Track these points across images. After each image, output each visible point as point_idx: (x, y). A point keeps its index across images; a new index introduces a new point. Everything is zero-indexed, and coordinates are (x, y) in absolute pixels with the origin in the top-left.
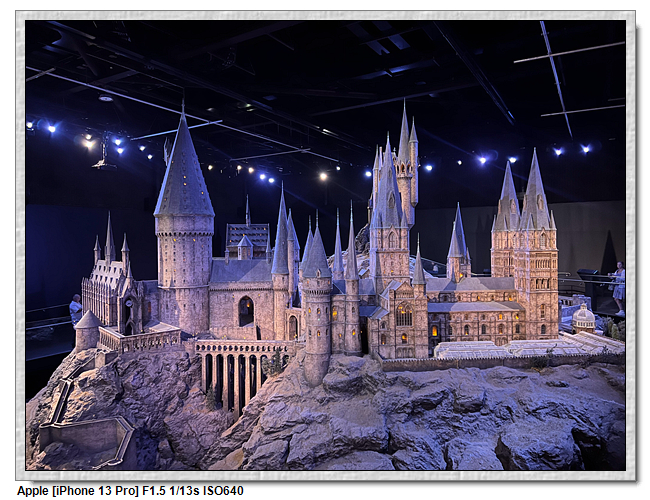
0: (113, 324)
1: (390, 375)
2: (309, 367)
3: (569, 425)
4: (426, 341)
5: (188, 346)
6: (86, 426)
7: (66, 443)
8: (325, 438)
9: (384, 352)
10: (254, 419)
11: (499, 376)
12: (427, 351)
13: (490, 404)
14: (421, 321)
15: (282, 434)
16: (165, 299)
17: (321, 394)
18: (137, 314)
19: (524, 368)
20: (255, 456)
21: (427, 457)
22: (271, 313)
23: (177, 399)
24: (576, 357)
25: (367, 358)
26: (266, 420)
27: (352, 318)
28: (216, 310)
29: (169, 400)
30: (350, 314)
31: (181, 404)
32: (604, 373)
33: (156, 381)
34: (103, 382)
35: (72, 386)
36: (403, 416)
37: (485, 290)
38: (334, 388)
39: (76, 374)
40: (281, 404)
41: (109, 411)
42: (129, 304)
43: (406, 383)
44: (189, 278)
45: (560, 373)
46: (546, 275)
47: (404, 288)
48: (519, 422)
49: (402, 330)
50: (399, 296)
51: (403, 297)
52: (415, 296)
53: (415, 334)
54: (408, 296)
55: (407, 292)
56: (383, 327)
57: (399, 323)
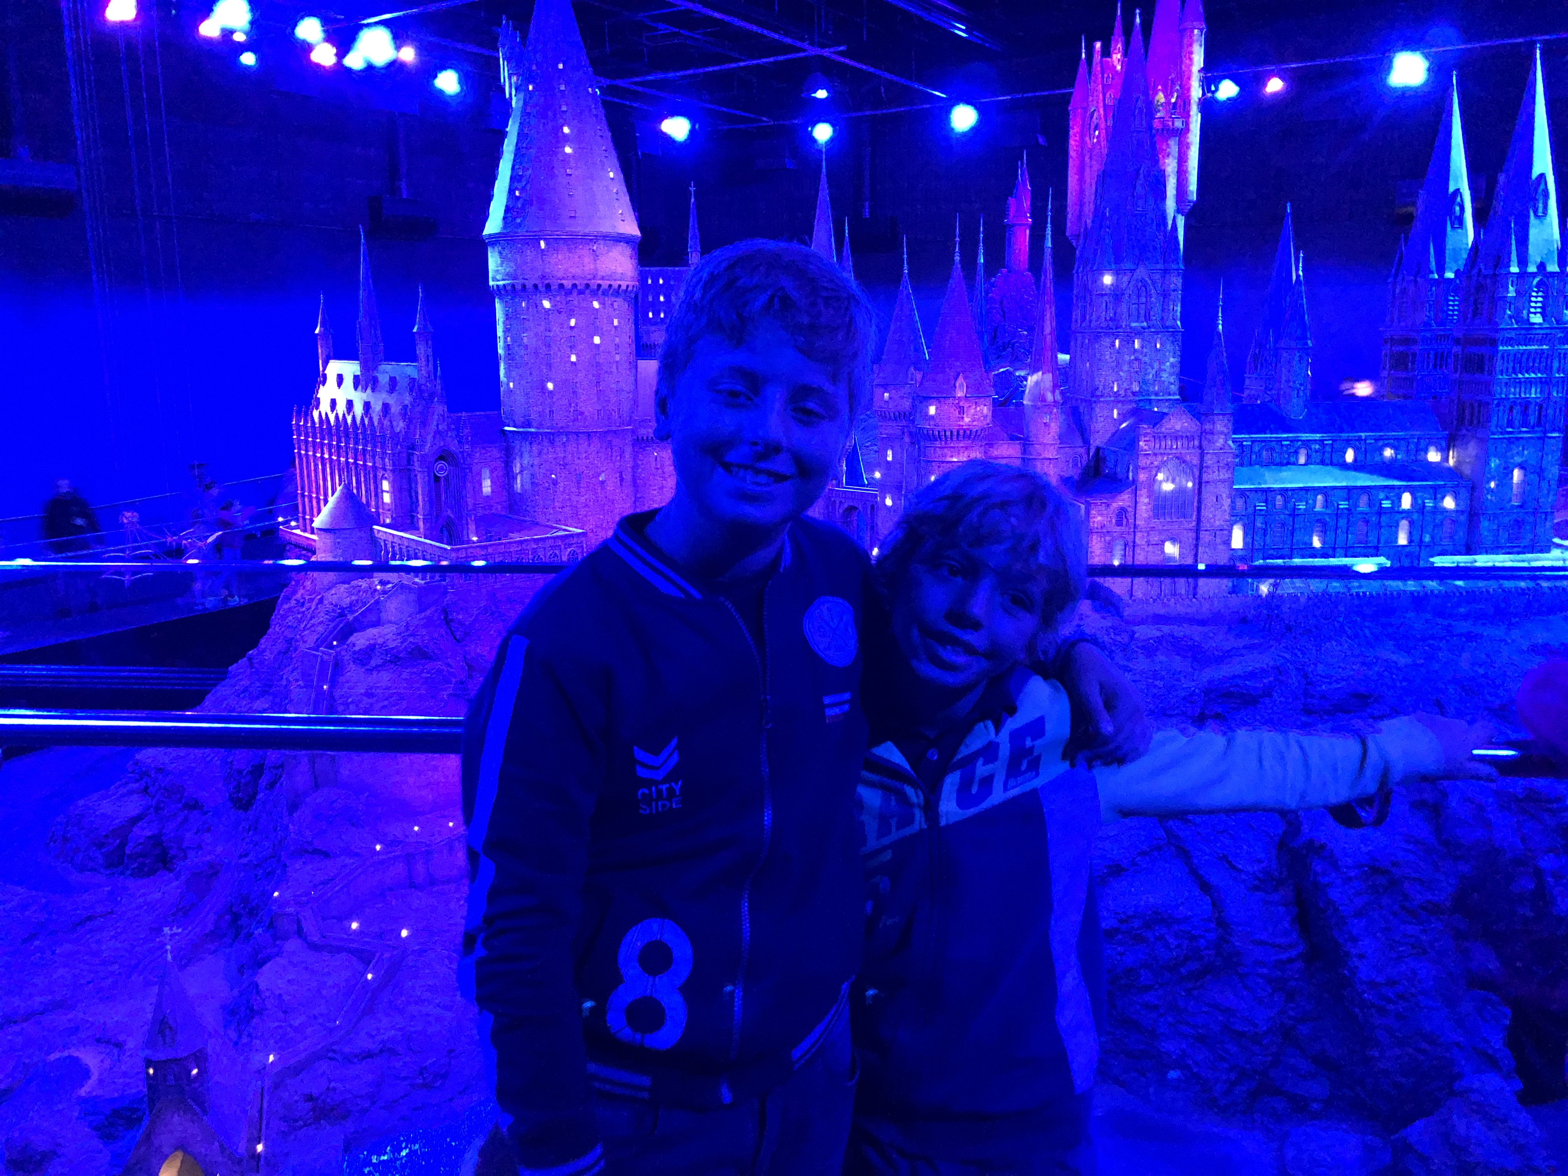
4: (1224, 555)
14: (1215, 506)
16: (526, 460)
18: (466, 494)
28: (652, 491)
34: (419, 652)
35: (338, 664)
37: (1369, 433)
42: (440, 471)
43: (1184, 648)
44: (586, 406)
47: (1177, 424)
49: (1165, 528)
50: (1163, 444)
51: (1172, 446)
52: (1204, 443)
53: (1197, 538)
54: (1185, 445)
55: (1184, 435)
56: (1119, 523)
57: (1160, 511)
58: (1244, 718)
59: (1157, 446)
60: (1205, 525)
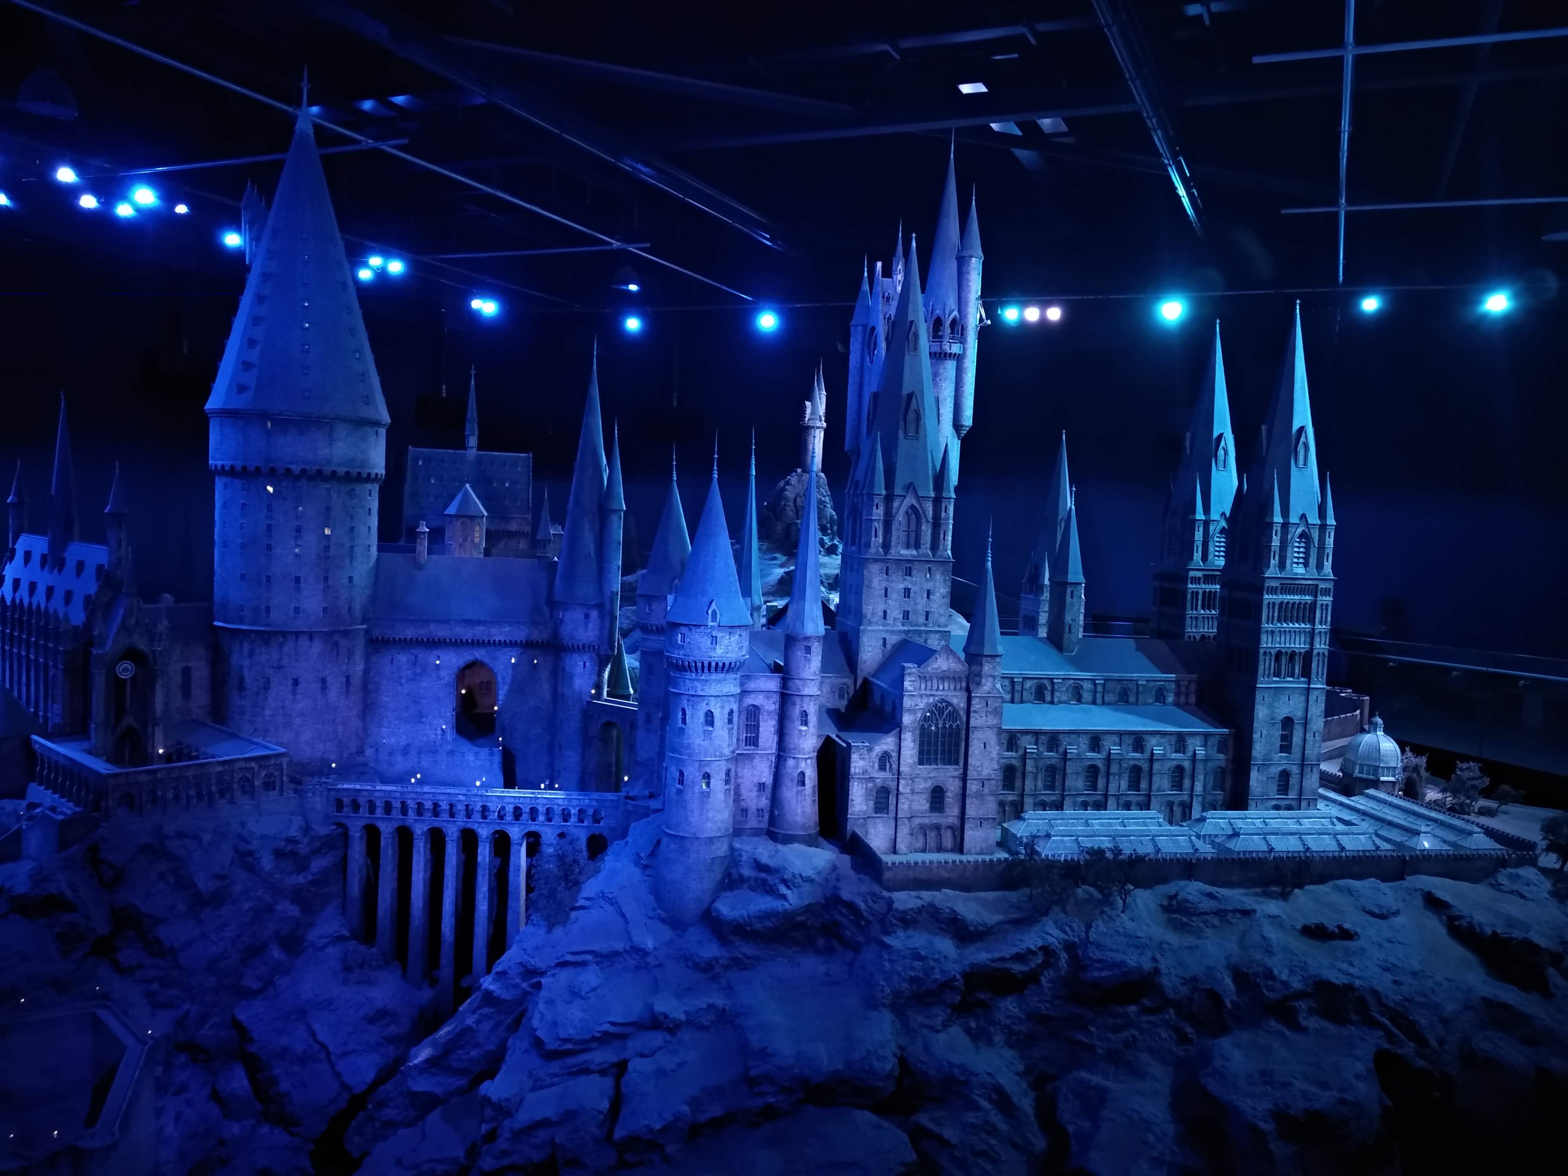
1: (904, 900)
2: (673, 872)
3: (1370, 1041)
4: (992, 804)
5: (313, 802)
8: (725, 1070)
9: (879, 835)
11: (1181, 907)
12: (991, 836)
13: (1166, 984)
14: (983, 754)
15: (597, 1058)
16: (234, 662)
17: (707, 948)
18: (154, 699)
21: (1003, 1125)
23: (273, 951)
24: (1370, 858)
26: (551, 1019)
27: (802, 740)
28: (386, 696)
29: (252, 954)
31: (281, 968)
38: (743, 932)
40: (590, 977)
42: (124, 672)
43: (947, 922)
44: (311, 603)
45: (1334, 902)
46: (1300, 643)
47: (943, 663)
48: (1244, 1034)
49: (931, 775)
50: (929, 684)
51: (938, 687)
52: (972, 687)
53: (964, 788)
54: (952, 687)
55: (951, 675)
56: (882, 768)
57: (925, 756)
58: (1009, 1006)
59: (923, 686)
60: (971, 773)
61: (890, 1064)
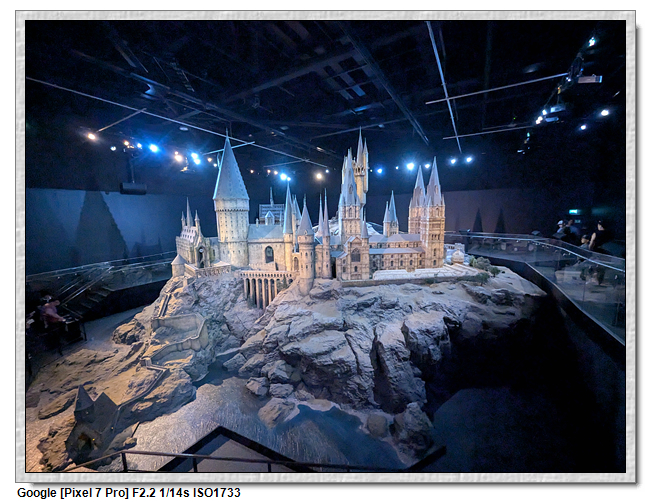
0: (193, 262)
1: (346, 289)
2: (302, 286)
3: (442, 315)
4: (368, 270)
5: (236, 275)
6: (179, 318)
7: (167, 327)
8: (309, 323)
9: (344, 277)
10: (272, 313)
11: (406, 289)
12: (368, 276)
13: (400, 304)
14: (365, 260)
15: (286, 322)
16: (222, 248)
17: (309, 300)
18: (207, 256)
19: (421, 284)
20: (271, 333)
21: (364, 333)
22: (284, 255)
23: (230, 303)
24: (450, 277)
25: (335, 280)
26: (278, 314)
27: (327, 258)
28: (252, 254)
29: (226, 303)
30: (325, 255)
31: (232, 306)
32: (464, 287)
33: (218, 293)
34: (187, 294)
35: (170, 297)
36: (353, 311)
37: (403, 241)
38: (315, 297)
39: (173, 290)
40: (287, 306)
41: (191, 310)
42: (201, 251)
43: (355, 293)
44: (236, 236)
45: (440, 287)
46: (437, 232)
47: (356, 241)
48: (416, 314)
49: (354, 264)
50: (353, 245)
52: (363, 245)
53: (362, 266)
55: (358, 243)
56: (343, 263)
57: (353, 260)
58: (368, 310)
60: (363, 263)
61: (341, 322)
